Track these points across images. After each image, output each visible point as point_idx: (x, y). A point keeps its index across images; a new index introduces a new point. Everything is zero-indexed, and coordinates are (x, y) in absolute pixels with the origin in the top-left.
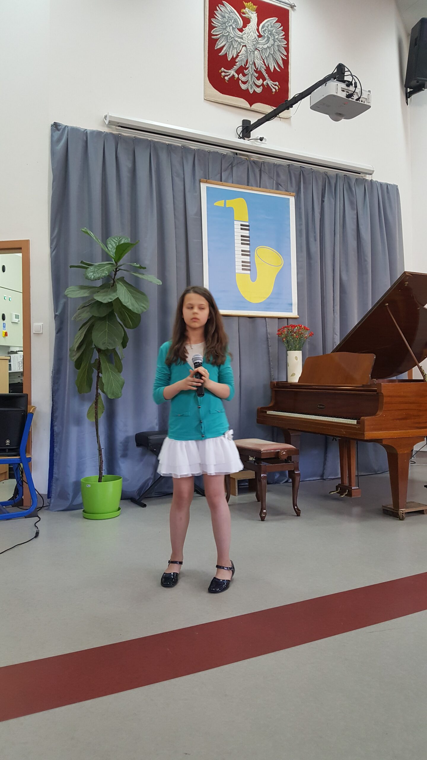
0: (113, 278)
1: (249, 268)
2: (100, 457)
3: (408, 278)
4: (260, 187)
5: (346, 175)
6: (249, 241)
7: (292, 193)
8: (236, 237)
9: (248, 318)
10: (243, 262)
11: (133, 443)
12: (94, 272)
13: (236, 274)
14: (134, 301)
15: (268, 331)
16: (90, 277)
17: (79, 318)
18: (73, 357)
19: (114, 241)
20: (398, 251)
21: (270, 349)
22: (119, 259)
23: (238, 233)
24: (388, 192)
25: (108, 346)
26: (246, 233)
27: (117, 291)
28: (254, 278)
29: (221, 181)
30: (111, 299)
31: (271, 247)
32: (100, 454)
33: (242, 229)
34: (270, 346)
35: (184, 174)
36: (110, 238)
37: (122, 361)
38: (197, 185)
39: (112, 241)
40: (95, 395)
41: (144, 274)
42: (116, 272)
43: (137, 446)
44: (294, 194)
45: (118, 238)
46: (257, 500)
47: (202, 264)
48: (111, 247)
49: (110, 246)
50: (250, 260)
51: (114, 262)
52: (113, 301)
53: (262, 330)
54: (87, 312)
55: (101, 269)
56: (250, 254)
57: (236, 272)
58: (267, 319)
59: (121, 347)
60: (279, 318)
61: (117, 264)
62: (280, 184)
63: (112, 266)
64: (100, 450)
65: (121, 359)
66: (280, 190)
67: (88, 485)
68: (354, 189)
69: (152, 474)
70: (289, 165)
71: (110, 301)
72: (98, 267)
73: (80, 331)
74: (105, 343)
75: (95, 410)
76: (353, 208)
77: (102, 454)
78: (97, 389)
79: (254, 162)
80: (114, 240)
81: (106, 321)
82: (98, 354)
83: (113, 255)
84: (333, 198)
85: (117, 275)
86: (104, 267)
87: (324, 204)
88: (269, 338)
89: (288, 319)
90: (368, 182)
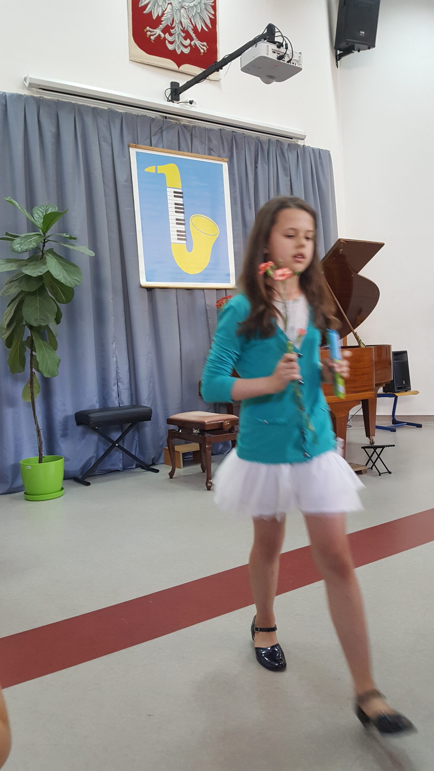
0: (42, 250)
1: (184, 238)
2: (38, 437)
3: (342, 245)
4: (192, 153)
5: (278, 140)
6: (183, 209)
7: (225, 159)
8: (169, 205)
9: (186, 290)
10: (178, 231)
11: (73, 422)
12: (21, 244)
13: (172, 244)
14: (66, 274)
15: (207, 303)
16: (17, 249)
17: (7, 293)
18: (3, 335)
19: (40, 211)
20: (331, 218)
21: (209, 321)
22: (46, 231)
23: (172, 200)
24: (320, 158)
25: (41, 323)
26: (180, 201)
27: (47, 264)
28: (190, 248)
29: (151, 146)
30: (41, 272)
31: (206, 216)
32: (39, 435)
33: (175, 196)
34: (209, 318)
35: (111, 139)
36: (35, 207)
37: (56, 338)
38: (127, 150)
39: (37, 210)
40: (30, 374)
41: (74, 245)
42: (45, 243)
43: (77, 425)
44: (227, 160)
45: (45, 207)
46: (202, 472)
47: (135, 234)
48: (38, 217)
49: (36, 215)
50: (185, 229)
51: (42, 233)
52: (43, 274)
53: (200, 302)
54: (16, 287)
55: (29, 240)
56: (185, 223)
57: (172, 242)
58: (205, 290)
59: (54, 323)
60: (217, 289)
61: (45, 235)
62: (212, 150)
63: (40, 237)
64: (38, 431)
65: (55, 335)
66: (213, 156)
67: (29, 467)
68: (286, 155)
69: (94, 453)
70: (220, 130)
71: (40, 274)
72: (25, 238)
73: (9, 307)
74: (37, 319)
75: (31, 390)
76: (286, 175)
77: (40, 435)
78: (31, 368)
79: (185, 126)
80: (40, 209)
81: (37, 296)
82: (30, 331)
83: (40, 226)
84: (266, 164)
85: (45, 246)
86: (32, 238)
87: (257, 170)
88: (208, 310)
89: (227, 290)
90: (300, 147)
